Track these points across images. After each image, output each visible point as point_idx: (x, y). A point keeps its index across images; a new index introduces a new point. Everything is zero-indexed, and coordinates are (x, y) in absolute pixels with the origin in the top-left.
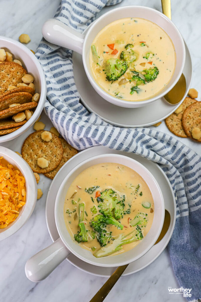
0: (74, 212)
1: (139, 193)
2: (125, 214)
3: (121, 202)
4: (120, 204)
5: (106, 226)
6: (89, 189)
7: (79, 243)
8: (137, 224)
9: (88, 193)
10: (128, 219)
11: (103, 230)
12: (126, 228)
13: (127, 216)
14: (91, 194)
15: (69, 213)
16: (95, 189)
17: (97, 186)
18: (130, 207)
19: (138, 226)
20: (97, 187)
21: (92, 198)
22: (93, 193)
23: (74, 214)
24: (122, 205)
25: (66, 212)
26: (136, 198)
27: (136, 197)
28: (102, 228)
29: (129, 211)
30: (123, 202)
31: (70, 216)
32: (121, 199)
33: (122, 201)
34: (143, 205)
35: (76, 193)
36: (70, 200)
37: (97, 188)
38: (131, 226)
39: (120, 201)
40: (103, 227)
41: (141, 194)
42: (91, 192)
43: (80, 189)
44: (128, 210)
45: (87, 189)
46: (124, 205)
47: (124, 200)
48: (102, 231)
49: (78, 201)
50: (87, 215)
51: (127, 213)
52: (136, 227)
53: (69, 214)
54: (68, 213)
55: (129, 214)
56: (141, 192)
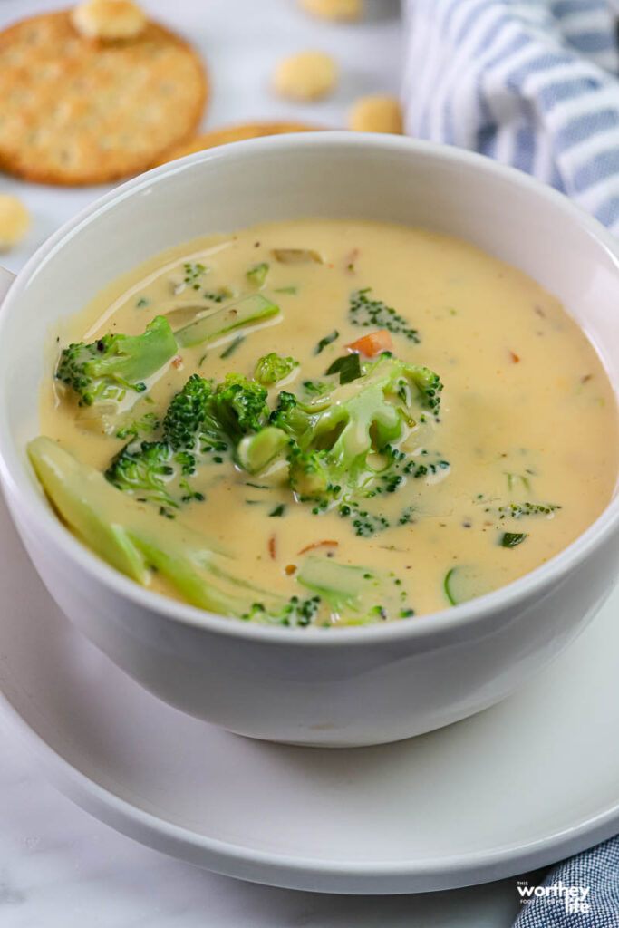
0: (211, 297)
1: (512, 526)
2: (345, 511)
3: (403, 464)
4: (388, 467)
5: (218, 460)
6: (374, 304)
7: (59, 376)
8: (322, 589)
9: (353, 310)
10: (325, 543)
11: (190, 452)
12: (267, 554)
13: (340, 530)
14: (355, 322)
15: (190, 276)
16: (395, 324)
17: (414, 332)
18: (403, 522)
19: (317, 600)
20: (411, 334)
21: (337, 335)
22: (366, 324)
23: (197, 299)
24: (385, 478)
25: (187, 266)
26: (468, 526)
27: (477, 526)
28: (199, 445)
29: (376, 525)
30: (407, 470)
31: (173, 288)
32: (414, 455)
33: (411, 463)
34: (453, 579)
35: (317, 260)
36: (261, 256)
37: (405, 331)
38: (291, 570)
39: (402, 456)
40: (207, 450)
41: (509, 540)
42: (363, 315)
43: (351, 267)
44: (376, 518)
45: (370, 297)
46: (392, 489)
47: (421, 472)
48: (182, 450)
49: (279, 291)
50: (226, 354)
51: (357, 524)
52: (303, 596)
53: (187, 280)
54: (188, 271)
55: (359, 533)
56: (519, 537)
